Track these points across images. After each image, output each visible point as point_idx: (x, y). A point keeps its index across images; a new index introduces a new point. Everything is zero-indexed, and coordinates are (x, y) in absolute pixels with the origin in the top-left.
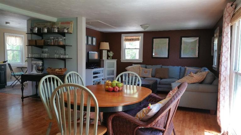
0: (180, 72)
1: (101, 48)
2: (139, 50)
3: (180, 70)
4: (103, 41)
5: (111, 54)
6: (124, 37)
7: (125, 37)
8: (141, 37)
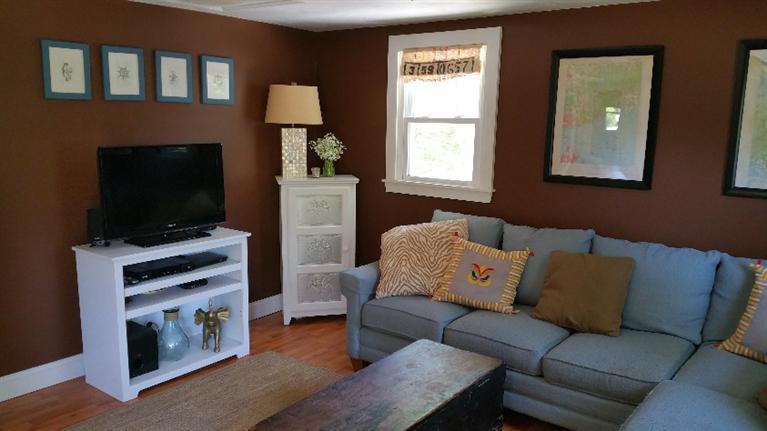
0: (712, 293)
1: (272, 118)
2: (472, 127)
3: (717, 278)
4: (287, 81)
5: (330, 148)
6: (400, 55)
7: (406, 51)
8: (486, 49)
